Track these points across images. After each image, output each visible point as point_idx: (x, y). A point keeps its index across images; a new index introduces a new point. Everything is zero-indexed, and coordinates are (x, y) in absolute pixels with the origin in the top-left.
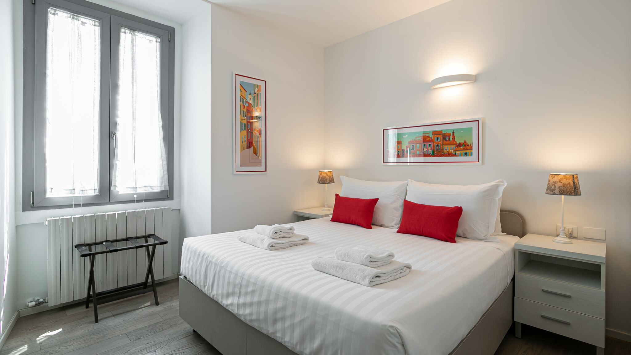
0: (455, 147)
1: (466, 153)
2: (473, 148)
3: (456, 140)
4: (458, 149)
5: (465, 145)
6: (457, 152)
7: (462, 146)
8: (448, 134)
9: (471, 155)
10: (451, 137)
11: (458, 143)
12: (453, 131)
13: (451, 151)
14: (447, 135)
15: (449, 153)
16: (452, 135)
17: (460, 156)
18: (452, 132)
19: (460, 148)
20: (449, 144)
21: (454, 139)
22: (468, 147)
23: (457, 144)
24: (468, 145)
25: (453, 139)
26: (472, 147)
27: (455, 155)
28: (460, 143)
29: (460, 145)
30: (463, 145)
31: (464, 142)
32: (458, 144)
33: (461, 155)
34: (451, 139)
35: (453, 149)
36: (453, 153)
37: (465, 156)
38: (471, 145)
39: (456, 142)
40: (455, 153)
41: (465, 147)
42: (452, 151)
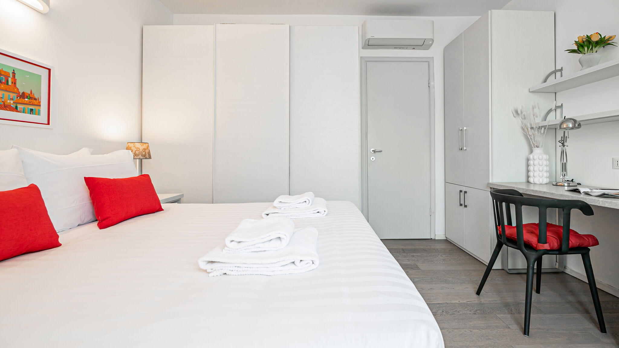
0: (15, 97)
1: (32, 110)
2: (42, 104)
3: (17, 86)
4: (20, 102)
5: (31, 98)
6: (20, 106)
7: (27, 98)
8: (5, 72)
9: (39, 114)
10: (10, 80)
11: (21, 92)
12: (14, 70)
13: (9, 101)
14: (3, 73)
15: (6, 104)
16: (11, 75)
17: (23, 113)
18: (13, 72)
19: (23, 100)
20: (6, 90)
21: (15, 83)
22: (34, 101)
23: (19, 92)
24: (35, 99)
25: (12, 83)
26: (40, 102)
27: (16, 109)
28: (23, 93)
29: (23, 96)
30: (29, 97)
31: (30, 93)
32: (21, 94)
33: (24, 111)
34: (10, 83)
35: (13, 99)
36: (12, 105)
37: (31, 114)
38: (39, 100)
39: (18, 89)
40: (16, 107)
41: (31, 100)
42: (10, 103)
